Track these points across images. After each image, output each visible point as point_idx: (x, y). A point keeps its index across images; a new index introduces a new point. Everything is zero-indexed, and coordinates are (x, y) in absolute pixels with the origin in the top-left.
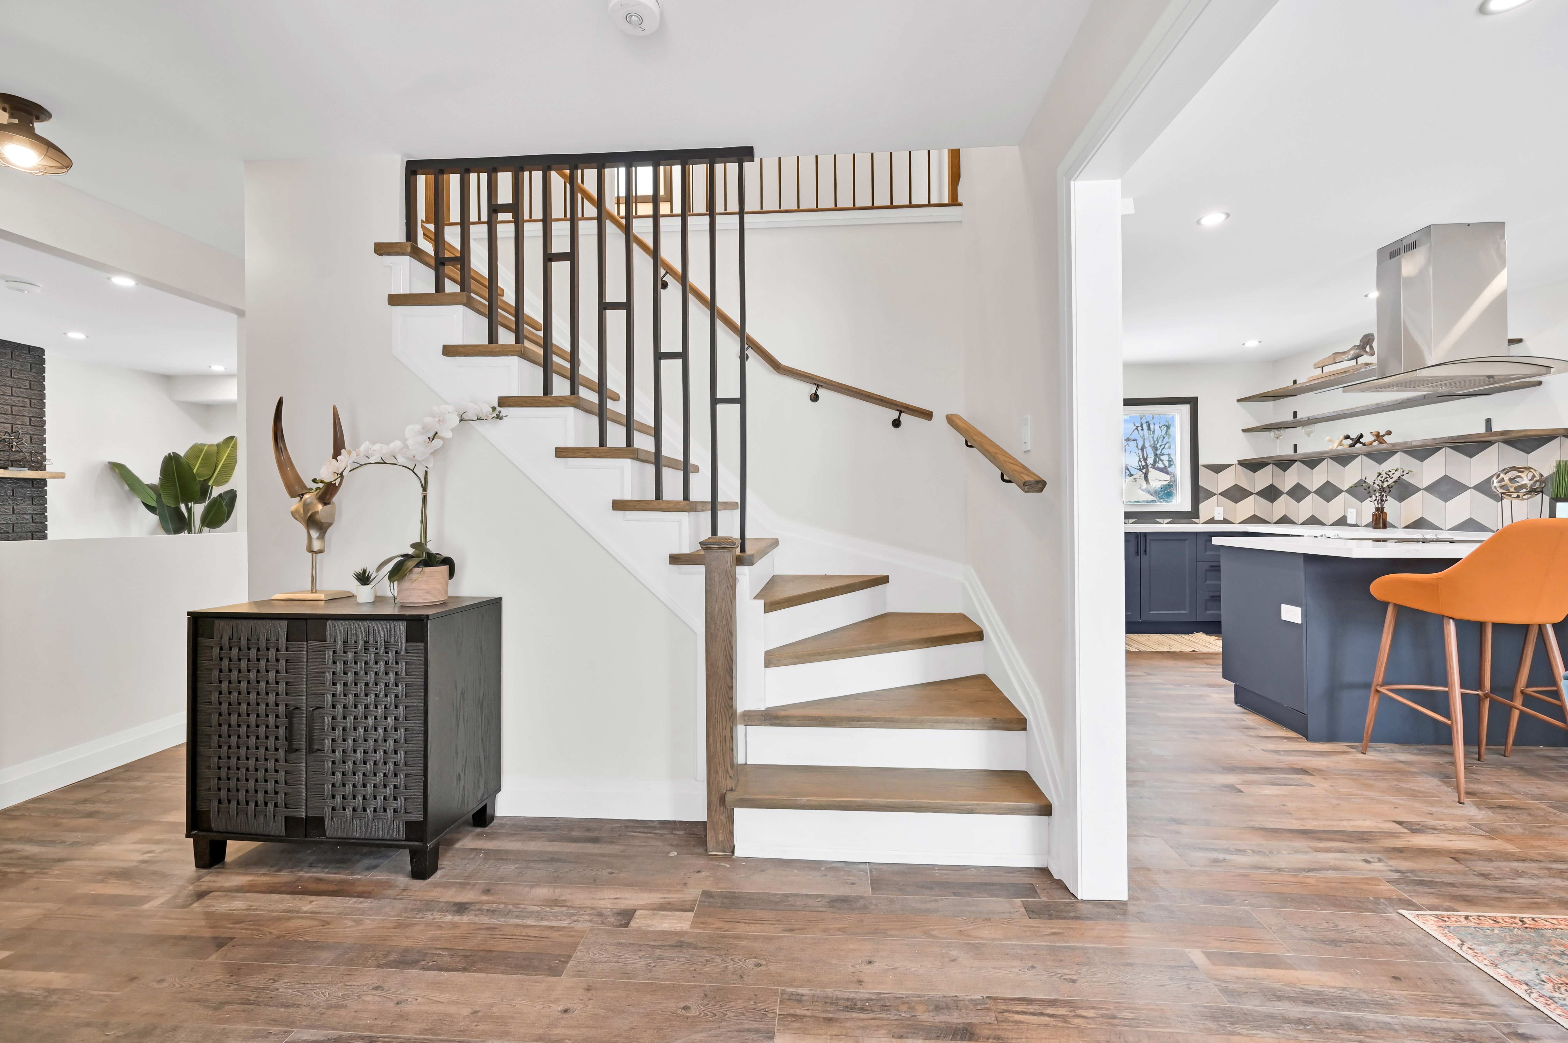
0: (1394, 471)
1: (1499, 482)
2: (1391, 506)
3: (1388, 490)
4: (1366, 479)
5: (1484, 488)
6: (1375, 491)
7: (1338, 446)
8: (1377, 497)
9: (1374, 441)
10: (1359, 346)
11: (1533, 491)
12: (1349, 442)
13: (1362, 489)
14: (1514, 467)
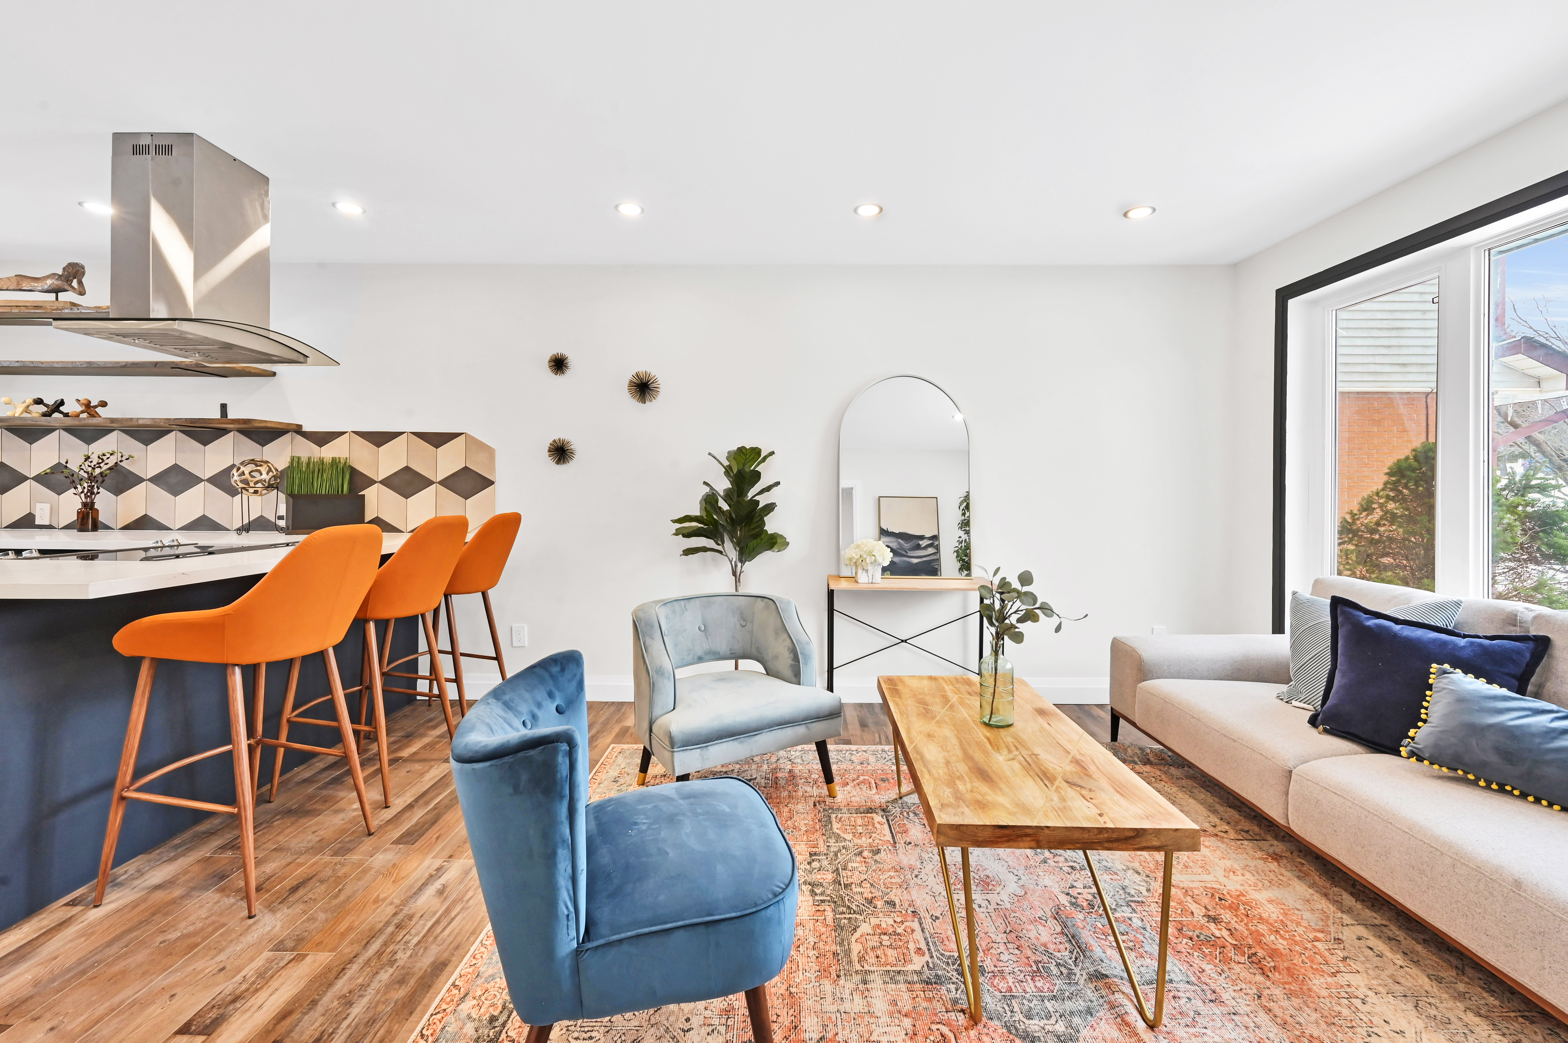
0: (108, 455)
1: (240, 475)
2: (104, 500)
3: (100, 479)
4: (67, 462)
5: (221, 481)
6: (82, 480)
7: (22, 413)
8: (84, 488)
9: (83, 412)
10: (61, 276)
11: (270, 487)
12: (42, 409)
13: (61, 477)
14: (253, 460)
